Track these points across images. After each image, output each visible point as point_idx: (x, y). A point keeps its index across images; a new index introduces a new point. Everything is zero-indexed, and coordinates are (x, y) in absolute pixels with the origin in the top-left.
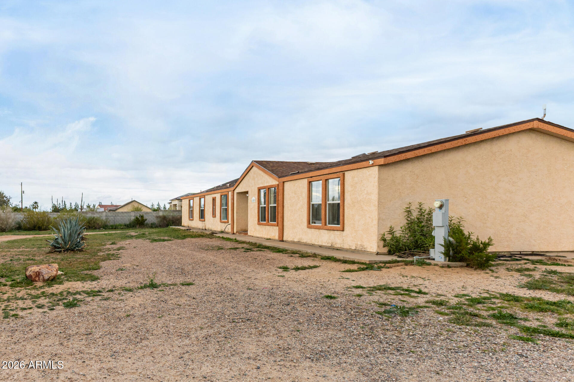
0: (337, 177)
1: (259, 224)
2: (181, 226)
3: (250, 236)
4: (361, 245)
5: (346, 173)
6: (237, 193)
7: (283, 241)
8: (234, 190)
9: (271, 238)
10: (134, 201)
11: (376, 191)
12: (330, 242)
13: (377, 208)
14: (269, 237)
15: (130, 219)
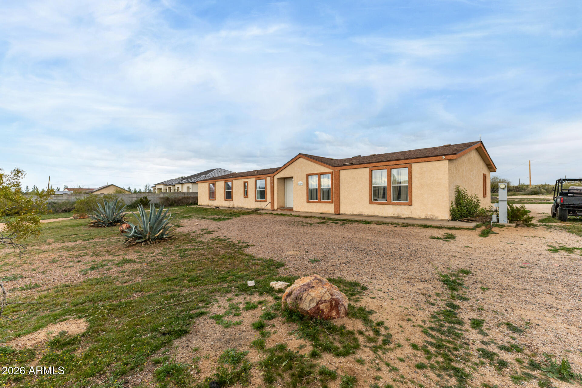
0: (404, 167)
1: (308, 202)
2: (197, 205)
3: (296, 211)
4: (431, 215)
5: (413, 165)
6: (278, 178)
7: (340, 214)
8: (274, 176)
9: (324, 212)
10: (112, 185)
11: (447, 177)
12: (396, 213)
13: (448, 189)
14: (321, 212)
15: (132, 200)
